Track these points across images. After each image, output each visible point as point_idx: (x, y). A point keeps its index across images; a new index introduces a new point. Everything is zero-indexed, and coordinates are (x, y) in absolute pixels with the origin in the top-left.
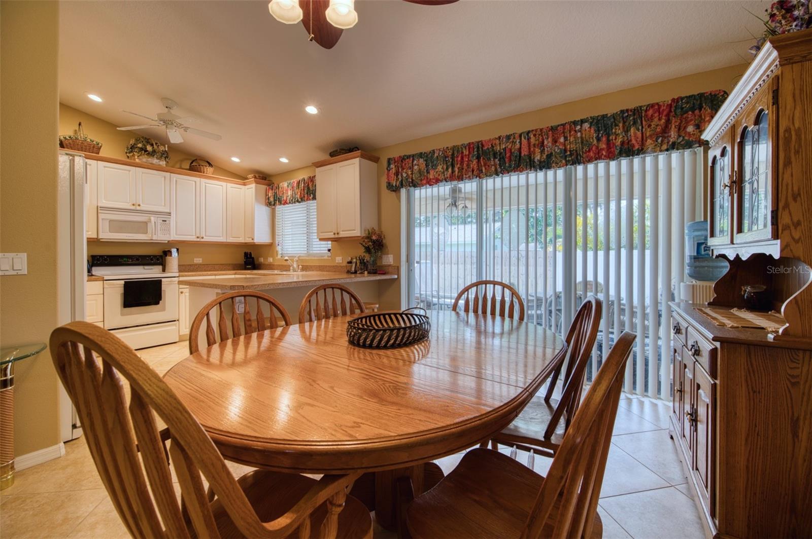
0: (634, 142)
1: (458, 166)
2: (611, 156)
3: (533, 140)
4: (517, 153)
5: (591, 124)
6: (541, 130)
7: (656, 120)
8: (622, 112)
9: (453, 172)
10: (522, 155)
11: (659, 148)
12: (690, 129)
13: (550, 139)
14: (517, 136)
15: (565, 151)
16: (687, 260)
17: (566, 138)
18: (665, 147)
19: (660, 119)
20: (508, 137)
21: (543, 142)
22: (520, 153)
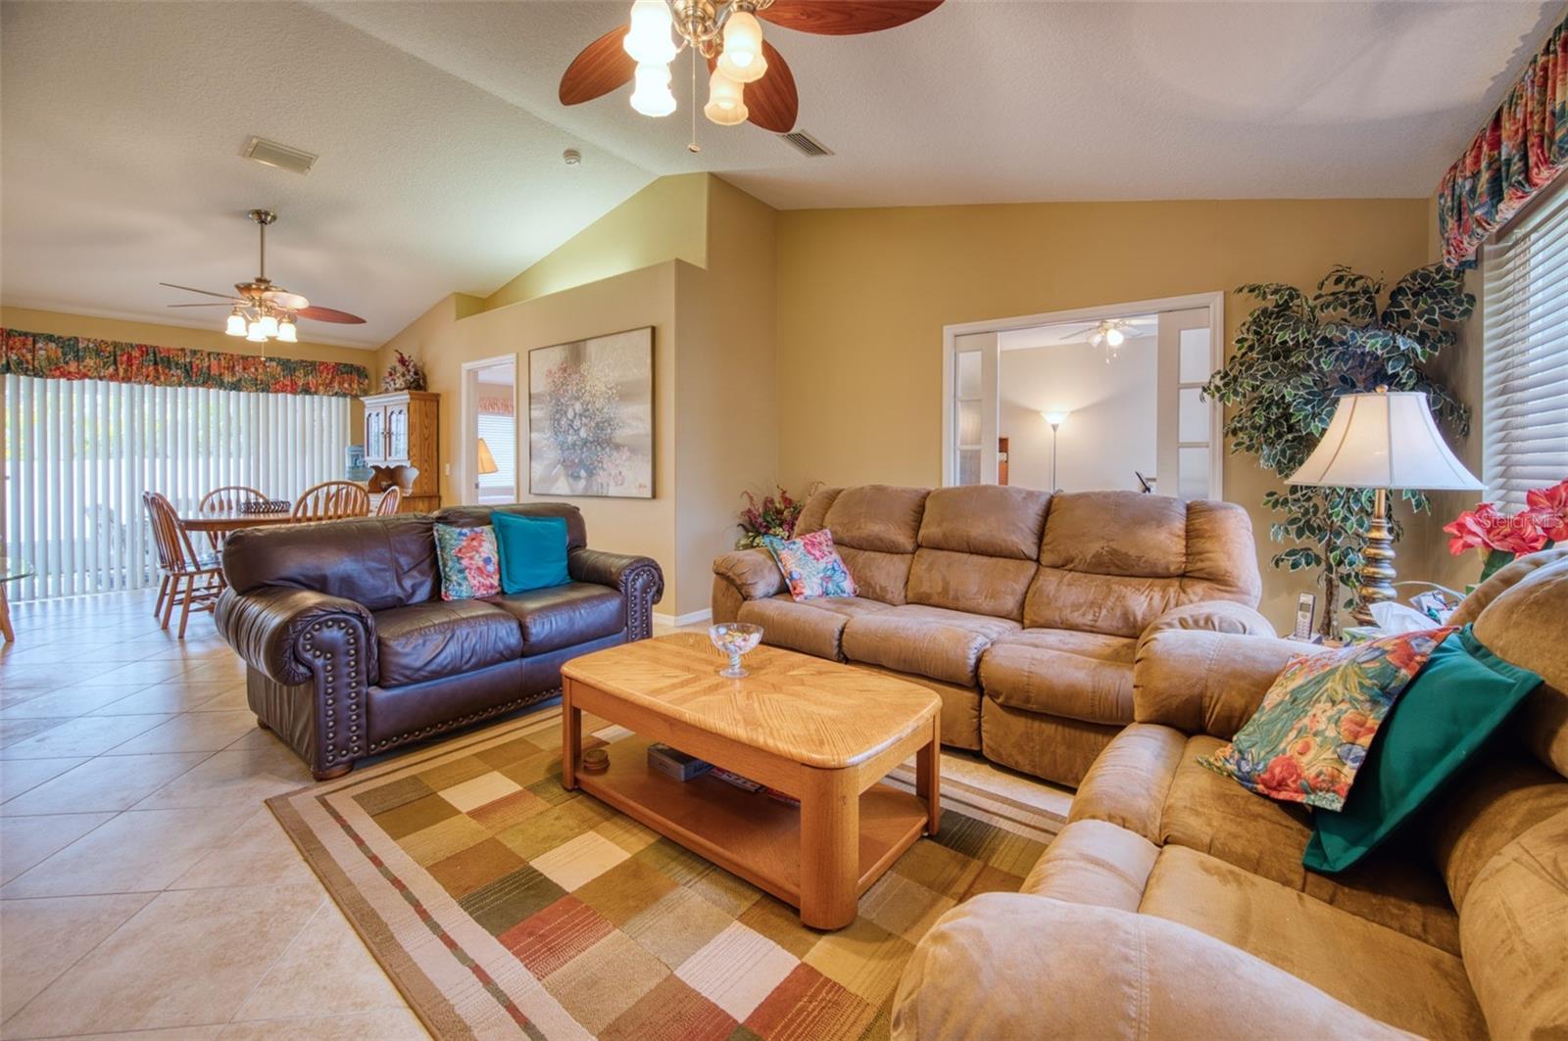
0: (311, 386)
1: (124, 366)
2: (294, 392)
3: (223, 362)
4: (205, 370)
5: (278, 364)
6: (232, 355)
7: (325, 374)
8: (302, 361)
9: (117, 370)
10: (212, 373)
11: (326, 392)
12: (346, 385)
13: (241, 366)
14: (205, 354)
15: (257, 379)
16: (347, 469)
17: (256, 369)
18: (331, 393)
19: (328, 374)
20: (194, 353)
21: (234, 367)
22: (209, 371)
